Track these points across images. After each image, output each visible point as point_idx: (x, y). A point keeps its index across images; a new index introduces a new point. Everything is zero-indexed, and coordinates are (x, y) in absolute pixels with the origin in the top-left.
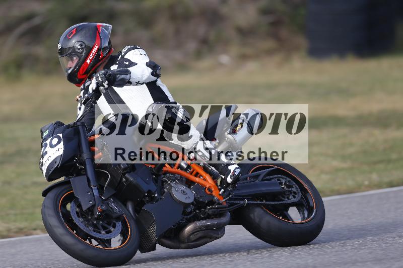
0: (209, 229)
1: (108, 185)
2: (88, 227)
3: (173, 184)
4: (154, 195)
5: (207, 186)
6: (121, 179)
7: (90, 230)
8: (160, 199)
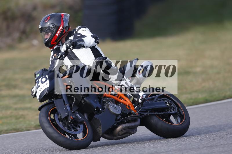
0: (130, 129)
1: (74, 104)
2: (65, 127)
3: (109, 103)
4: (100, 110)
5: (128, 104)
6: (81, 101)
7: (66, 129)
8: (103, 112)
